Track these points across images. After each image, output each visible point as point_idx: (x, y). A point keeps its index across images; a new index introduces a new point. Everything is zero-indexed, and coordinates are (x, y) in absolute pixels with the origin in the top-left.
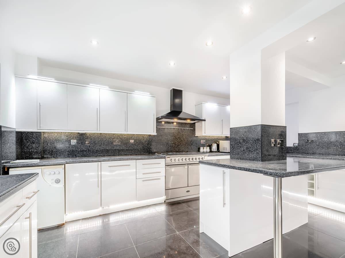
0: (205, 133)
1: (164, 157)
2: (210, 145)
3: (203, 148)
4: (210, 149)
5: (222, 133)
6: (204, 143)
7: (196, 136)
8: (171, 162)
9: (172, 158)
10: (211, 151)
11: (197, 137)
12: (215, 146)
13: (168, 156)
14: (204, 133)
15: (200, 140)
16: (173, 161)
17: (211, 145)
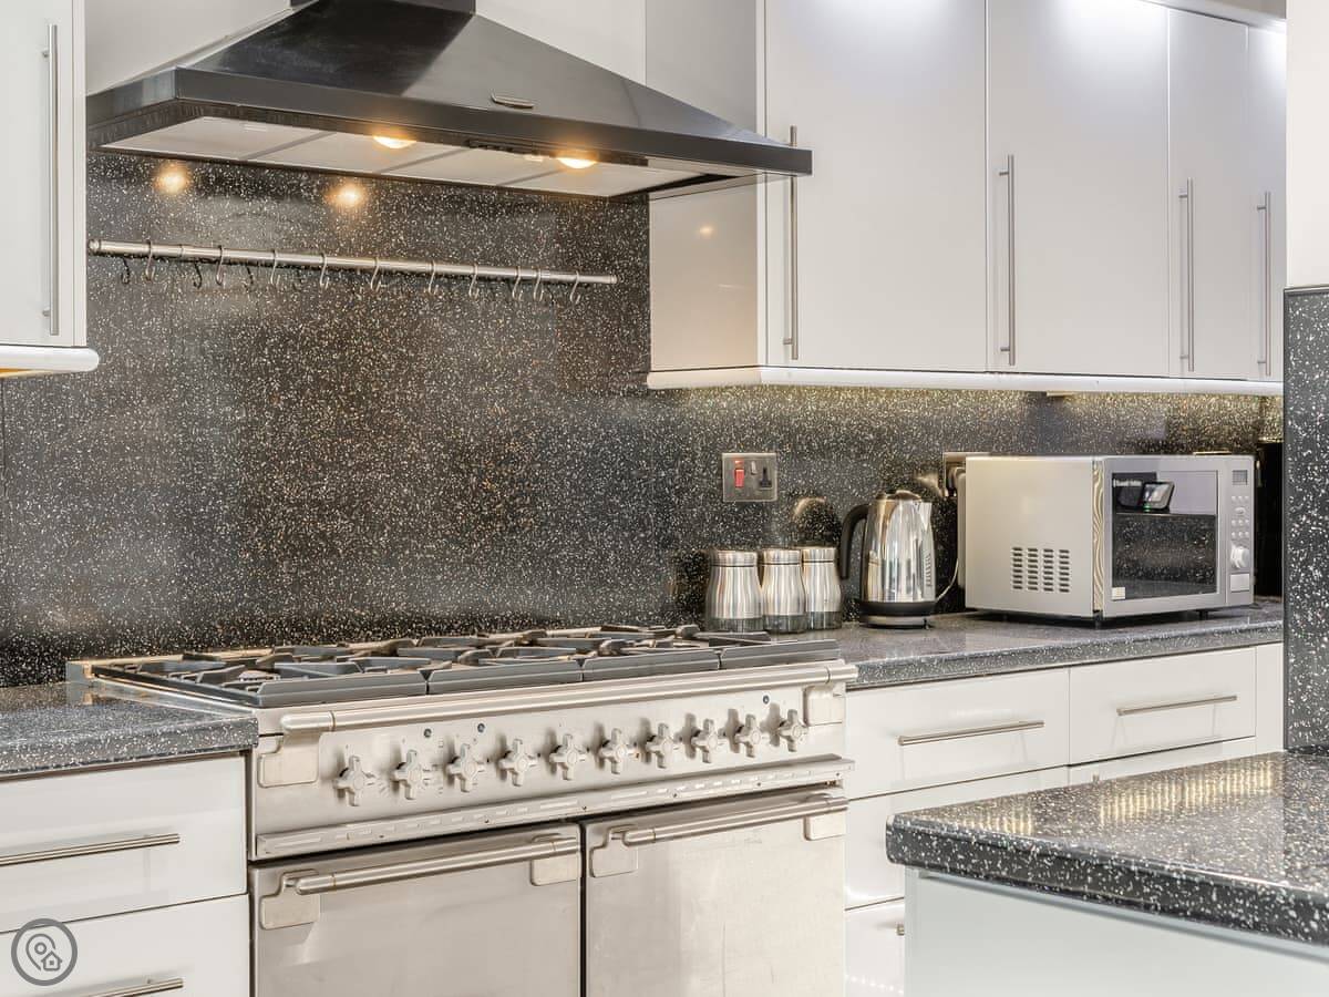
0: (791, 342)
1: (237, 739)
2: (842, 512)
3: (761, 560)
4: (850, 569)
5: (1010, 350)
6: (765, 482)
7: (654, 381)
8: (330, 807)
9: (353, 746)
10: (859, 610)
11: (671, 395)
12: (913, 525)
13: (291, 718)
14: (778, 353)
15: (713, 450)
16: (370, 793)
17: (862, 514)
